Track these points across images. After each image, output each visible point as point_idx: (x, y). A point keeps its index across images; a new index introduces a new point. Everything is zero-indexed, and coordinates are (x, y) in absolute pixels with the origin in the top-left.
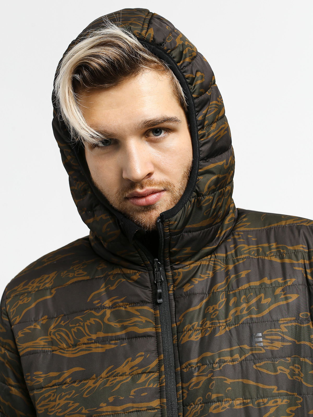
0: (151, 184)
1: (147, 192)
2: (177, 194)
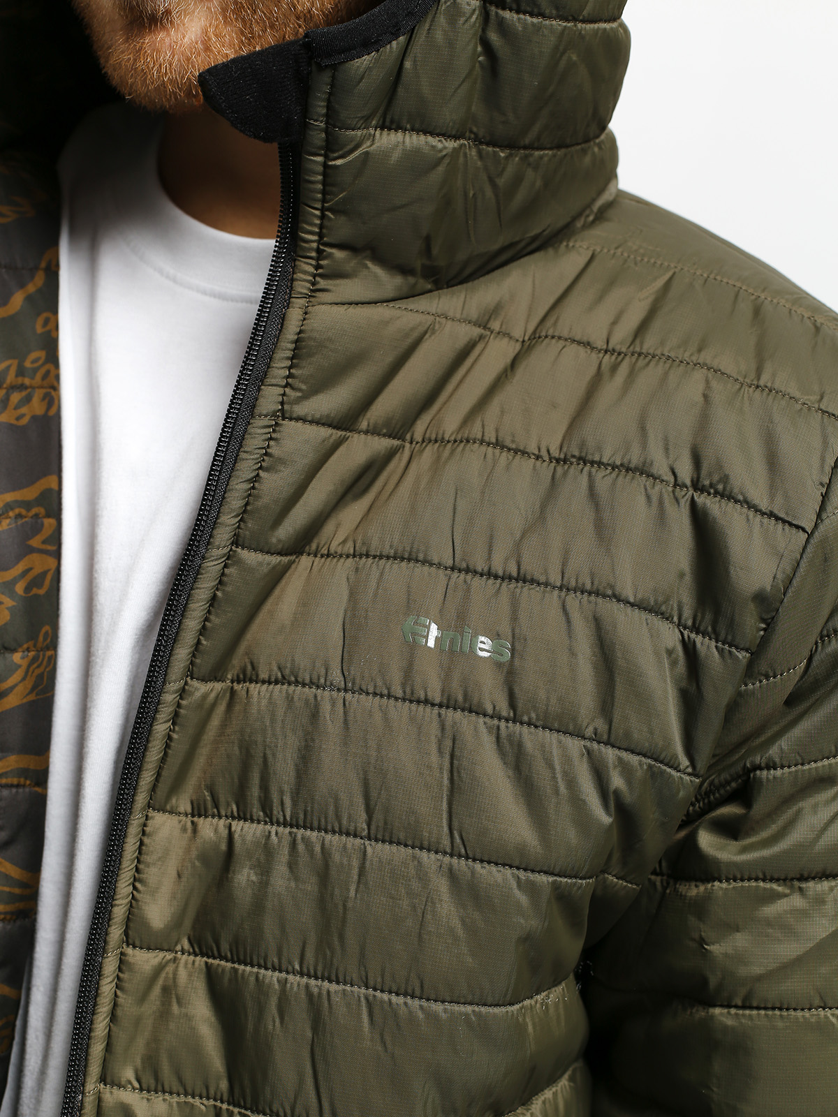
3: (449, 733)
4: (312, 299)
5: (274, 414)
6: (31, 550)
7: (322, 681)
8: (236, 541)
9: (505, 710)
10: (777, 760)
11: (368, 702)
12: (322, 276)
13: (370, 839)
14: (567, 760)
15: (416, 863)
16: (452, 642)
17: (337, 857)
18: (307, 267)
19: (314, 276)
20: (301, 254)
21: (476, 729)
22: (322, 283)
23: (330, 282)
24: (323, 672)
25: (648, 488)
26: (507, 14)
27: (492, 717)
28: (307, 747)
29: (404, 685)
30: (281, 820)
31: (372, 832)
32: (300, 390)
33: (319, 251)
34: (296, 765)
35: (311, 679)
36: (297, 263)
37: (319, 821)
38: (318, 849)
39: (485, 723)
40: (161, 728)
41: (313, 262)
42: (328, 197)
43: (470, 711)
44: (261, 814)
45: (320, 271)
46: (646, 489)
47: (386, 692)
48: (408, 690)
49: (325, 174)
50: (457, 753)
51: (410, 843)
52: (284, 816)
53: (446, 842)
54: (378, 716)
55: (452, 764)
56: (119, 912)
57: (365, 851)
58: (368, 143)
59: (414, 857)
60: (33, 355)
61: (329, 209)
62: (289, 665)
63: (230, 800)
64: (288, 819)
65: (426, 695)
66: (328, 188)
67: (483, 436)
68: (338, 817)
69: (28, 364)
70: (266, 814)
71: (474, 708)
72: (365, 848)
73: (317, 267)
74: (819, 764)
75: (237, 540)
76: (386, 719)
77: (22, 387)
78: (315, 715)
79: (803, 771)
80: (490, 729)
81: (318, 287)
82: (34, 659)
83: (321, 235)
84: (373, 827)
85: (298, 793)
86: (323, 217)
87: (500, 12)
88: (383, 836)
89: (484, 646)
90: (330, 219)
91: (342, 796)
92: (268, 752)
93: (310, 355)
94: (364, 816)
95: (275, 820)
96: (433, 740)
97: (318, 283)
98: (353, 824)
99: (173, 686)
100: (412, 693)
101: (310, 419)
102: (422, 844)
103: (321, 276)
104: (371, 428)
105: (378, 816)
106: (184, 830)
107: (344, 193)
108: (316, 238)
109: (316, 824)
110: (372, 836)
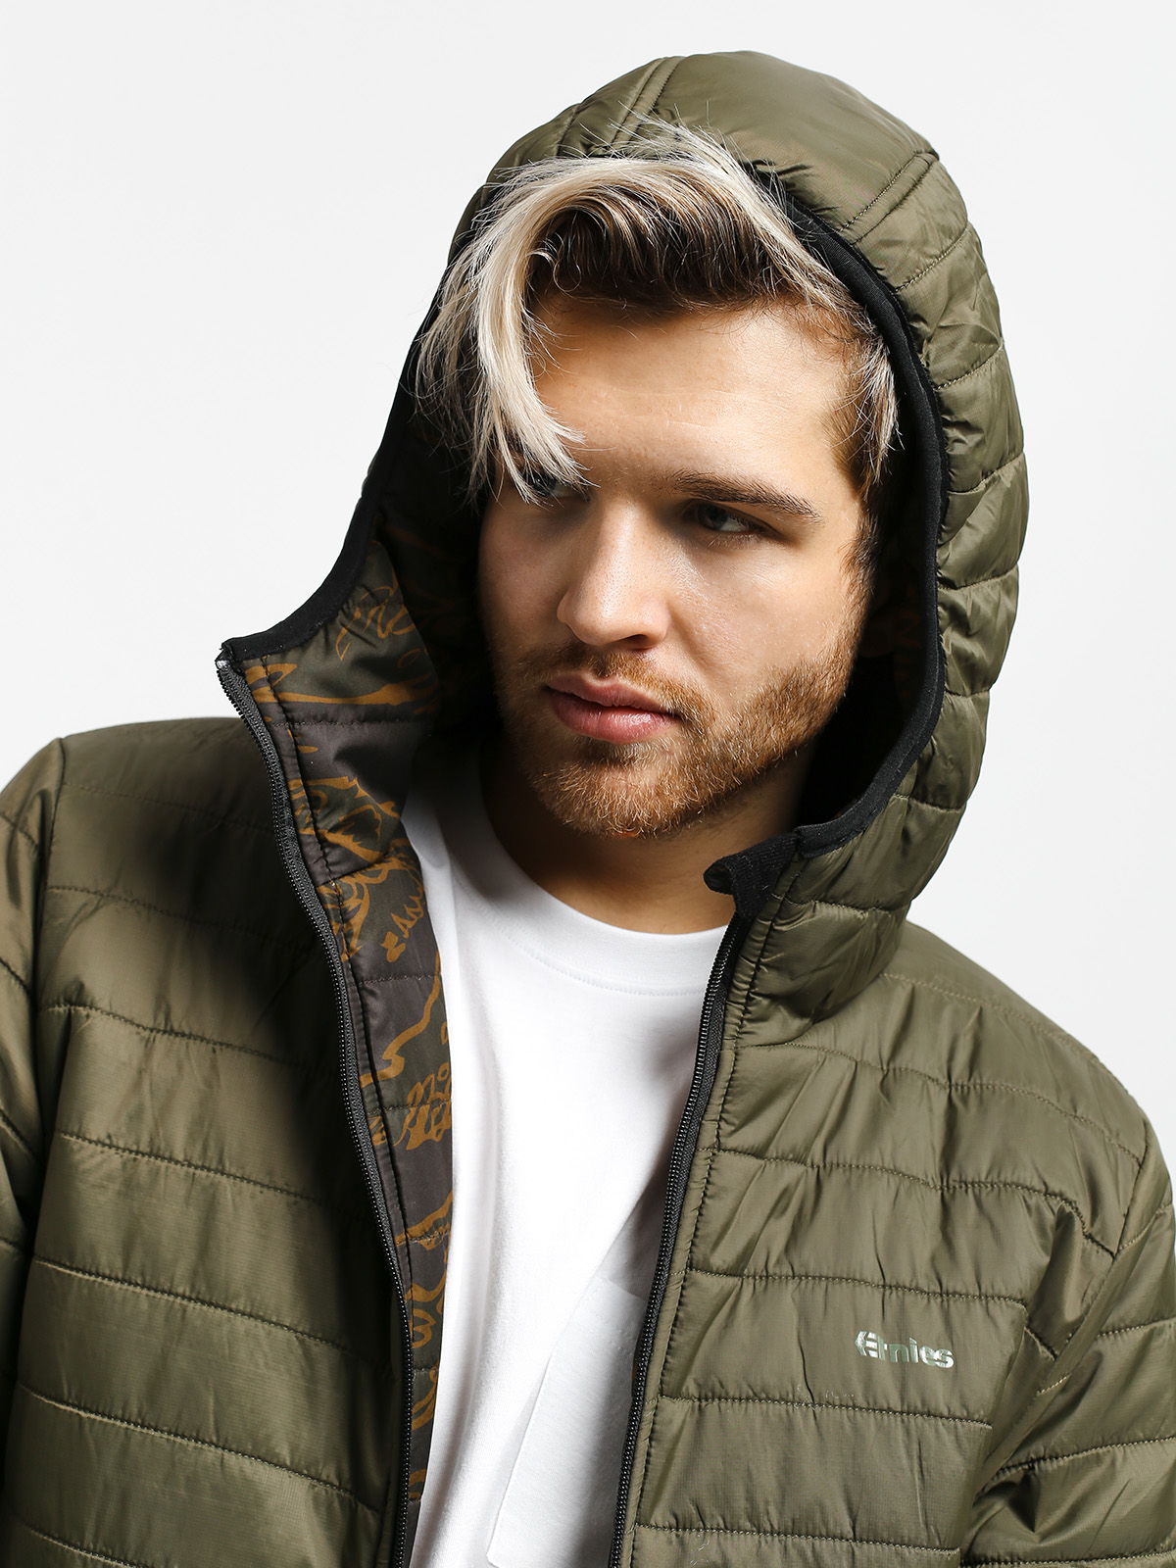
0: (634, 674)
1: (614, 693)
2: (715, 749)
3: (914, 1438)
4: (739, 1040)
5: (712, 1147)
7: (791, 1396)
8: (690, 1266)
9: (956, 1409)
10: (1059, 1451)
11: (836, 1413)
12: (750, 1021)
13: (855, 1540)
15: (900, 1559)
16: (900, 1354)
17: (828, 1559)
18: (735, 1011)
19: (742, 1020)
20: (733, 999)
21: (937, 1431)
22: (748, 1026)
23: (754, 1025)
24: (790, 1388)
25: (1027, 1199)
26: (925, 807)
27: (947, 1418)
28: (786, 1459)
29: (866, 1398)
30: (769, 1528)
31: (857, 1534)
32: (733, 1124)
33: (748, 997)
34: (777, 1477)
35: (780, 1395)
36: (728, 1007)
37: (807, 1527)
38: (809, 1554)
39: (943, 1424)
40: (643, 1444)
41: (742, 1007)
42: (766, 954)
43: (929, 1415)
44: (749, 1524)
45: (748, 1016)
46: (1025, 1201)
47: (851, 1403)
48: (871, 1401)
49: (768, 936)
50: (924, 1455)
51: (892, 1540)
52: (772, 1525)
53: (923, 1537)
54: (847, 1425)
55: (921, 1466)
57: (853, 1553)
58: (809, 914)
59: (897, 1554)
61: (765, 965)
62: (759, 1382)
63: (714, 1513)
64: (776, 1527)
65: (888, 1404)
66: (768, 947)
67: (883, 1162)
68: (826, 1523)
70: (753, 1524)
71: (932, 1412)
72: (853, 1549)
73: (746, 1012)
74: (1089, 1453)
75: (691, 1263)
76: (855, 1428)
78: (790, 1428)
79: (1079, 1459)
80: (947, 1429)
81: (744, 1030)
83: (752, 985)
84: (858, 1529)
85: (783, 1504)
86: (758, 969)
87: (920, 804)
88: (868, 1536)
89: (934, 1356)
90: (764, 972)
91: (828, 1504)
92: (752, 1467)
93: (742, 1093)
94: (847, 1520)
95: (762, 1530)
96: (901, 1444)
97: (745, 1026)
98: (839, 1528)
99: (650, 1405)
100: (875, 1403)
101: (740, 1150)
102: (902, 1540)
103: (748, 1020)
104: (780, 1154)
106: (670, 1542)
107: (783, 954)
108: (747, 986)
109: (804, 1530)
110: (858, 1537)
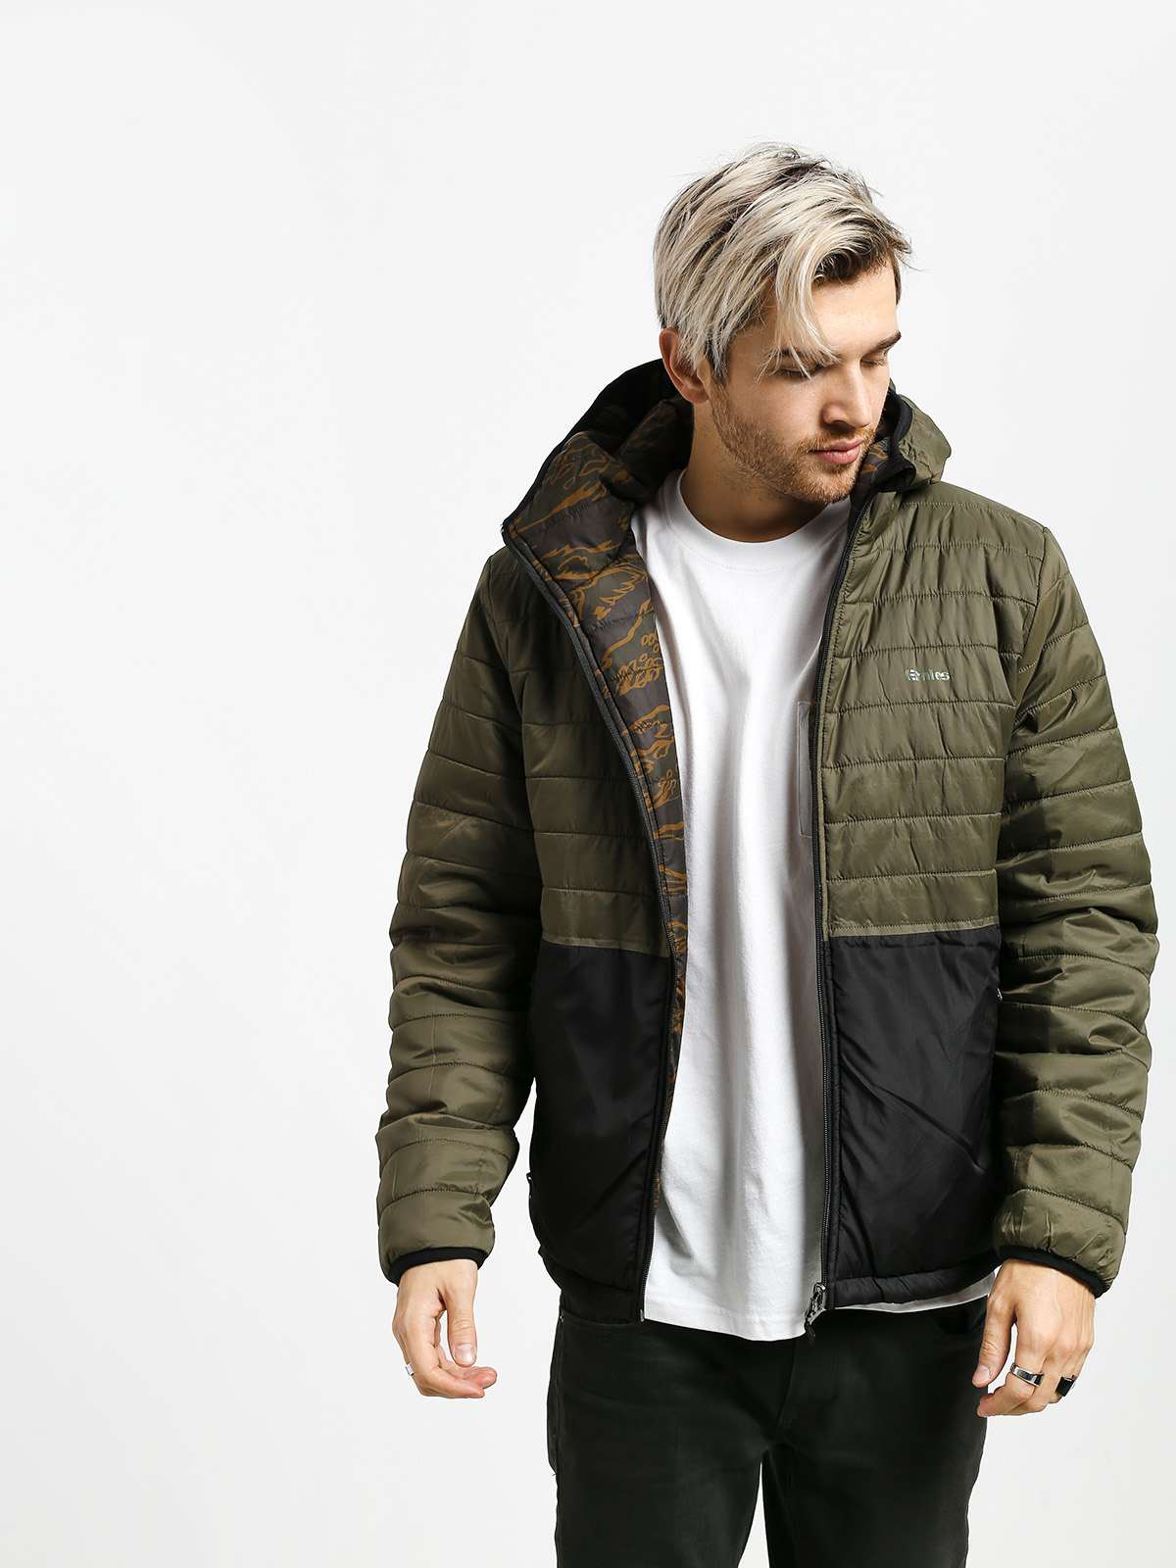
3: (935, 713)
5: (842, 603)
6: (657, 739)
7: (880, 703)
8: (834, 655)
9: (953, 698)
11: (900, 707)
13: (916, 759)
14: (981, 712)
15: (936, 765)
16: (926, 677)
17: (905, 769)
21: (945, 709)
24: (879, 700)
27: (949, 702)
28: (882, 730)
29: (913, 698)
30: (878, 760)
31: (916, 757)
34: (879, 738)
35: (875, 704)
37: (895, 757)
38: (897, 768)
39: (948, 705)
40: (820, 734)
44: (870, 759)
47: (906, 702)
48: (915, 699)
50: (940, 719)
51: (931, 758)
52: (879, 758)
53: (944, 754)
54: (906, 711)
55: (939, 724)
56: (821, 810)
57: (916, 765)
59: (934, 763)
60: (642, 656)
62: (865, 700)
63: (854, 757)
64: (881, 759)
65: (923, 700)
68: (902, 754)
69: (640, 661)
70: (872, 759)
71: (942, 701)
72: (915, 763)
76: (910, 712)
77: (641, 671)
78: (881, 717)
80: (950, 708)
82: (666, 784)
84: (916, 755)
85: (883, 749)
88: (921, 757)
89: (941, 676)
91: (902, 746)
92: (867, 736)
94: (911, 752)
95: (876, 761)
96: (930, 716)
98: (908, 755)
100: (917, 700)
101: (851, 602)
102: (936, 757)
105: (917, 750)
106: (837, 773)
109: (894, 759)
